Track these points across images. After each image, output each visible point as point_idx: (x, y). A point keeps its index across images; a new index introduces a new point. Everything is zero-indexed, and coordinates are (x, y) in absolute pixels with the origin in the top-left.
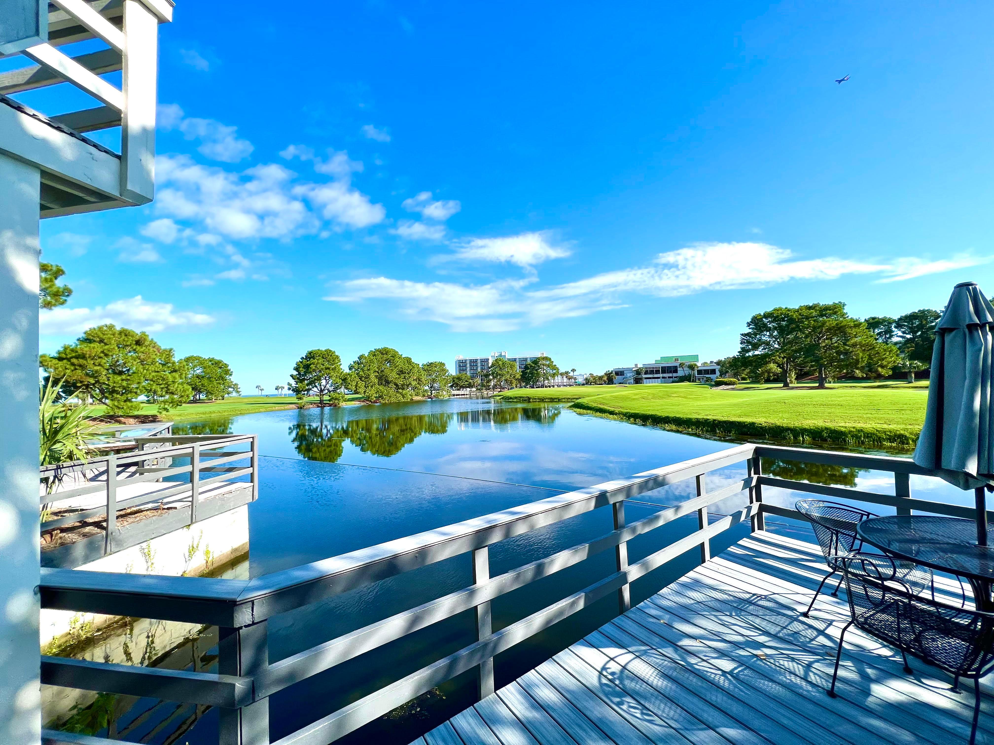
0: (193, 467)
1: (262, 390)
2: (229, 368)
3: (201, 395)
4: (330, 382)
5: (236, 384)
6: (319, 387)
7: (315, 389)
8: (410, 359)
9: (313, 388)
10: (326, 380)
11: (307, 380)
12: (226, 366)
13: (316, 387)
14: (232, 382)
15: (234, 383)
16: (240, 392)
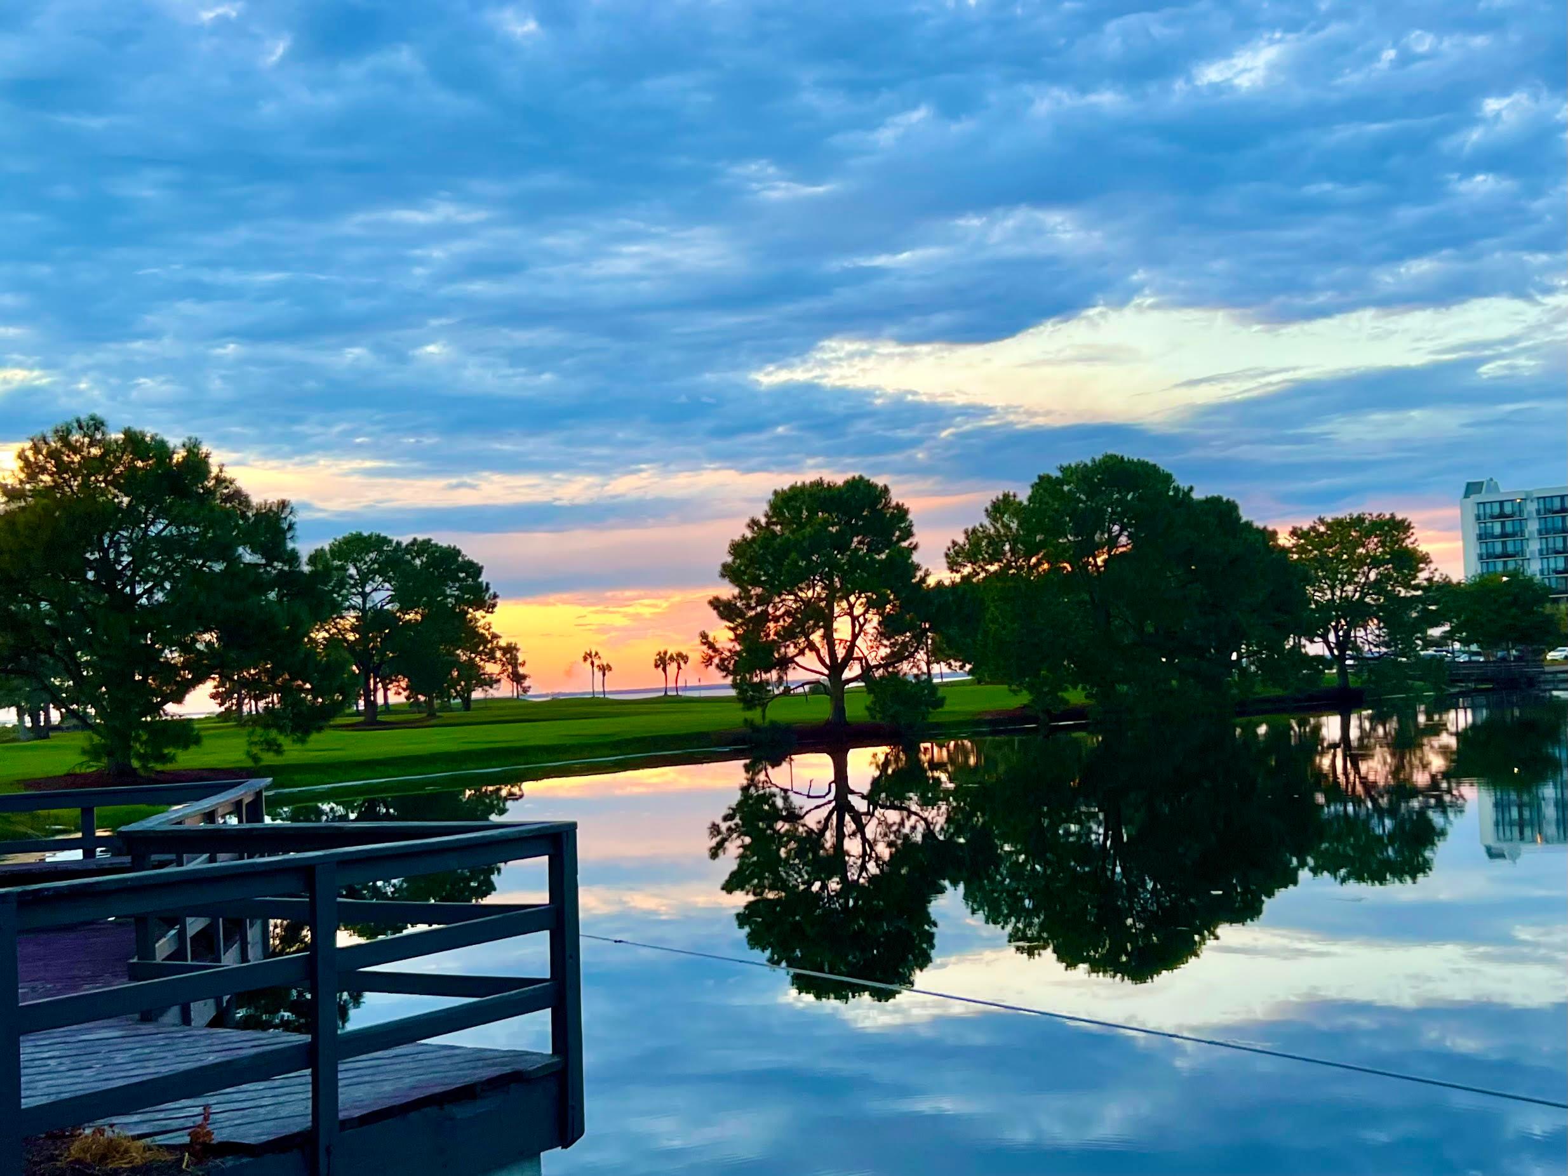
0: (313, 898)
1: (604, 669)
2: (483, 579)
3: (390, 694)
4: (869, 628)
5: (510, 650)
6: (824, 652)
7: (809, 659)
8: (1232, 507)
9: (802, 652)
10: (854, 619)
11: (776, 619)
12: (474, 570)
13: (812, 647)
14: (495, 636)
15: (503, 643)
16: (524, 677)
